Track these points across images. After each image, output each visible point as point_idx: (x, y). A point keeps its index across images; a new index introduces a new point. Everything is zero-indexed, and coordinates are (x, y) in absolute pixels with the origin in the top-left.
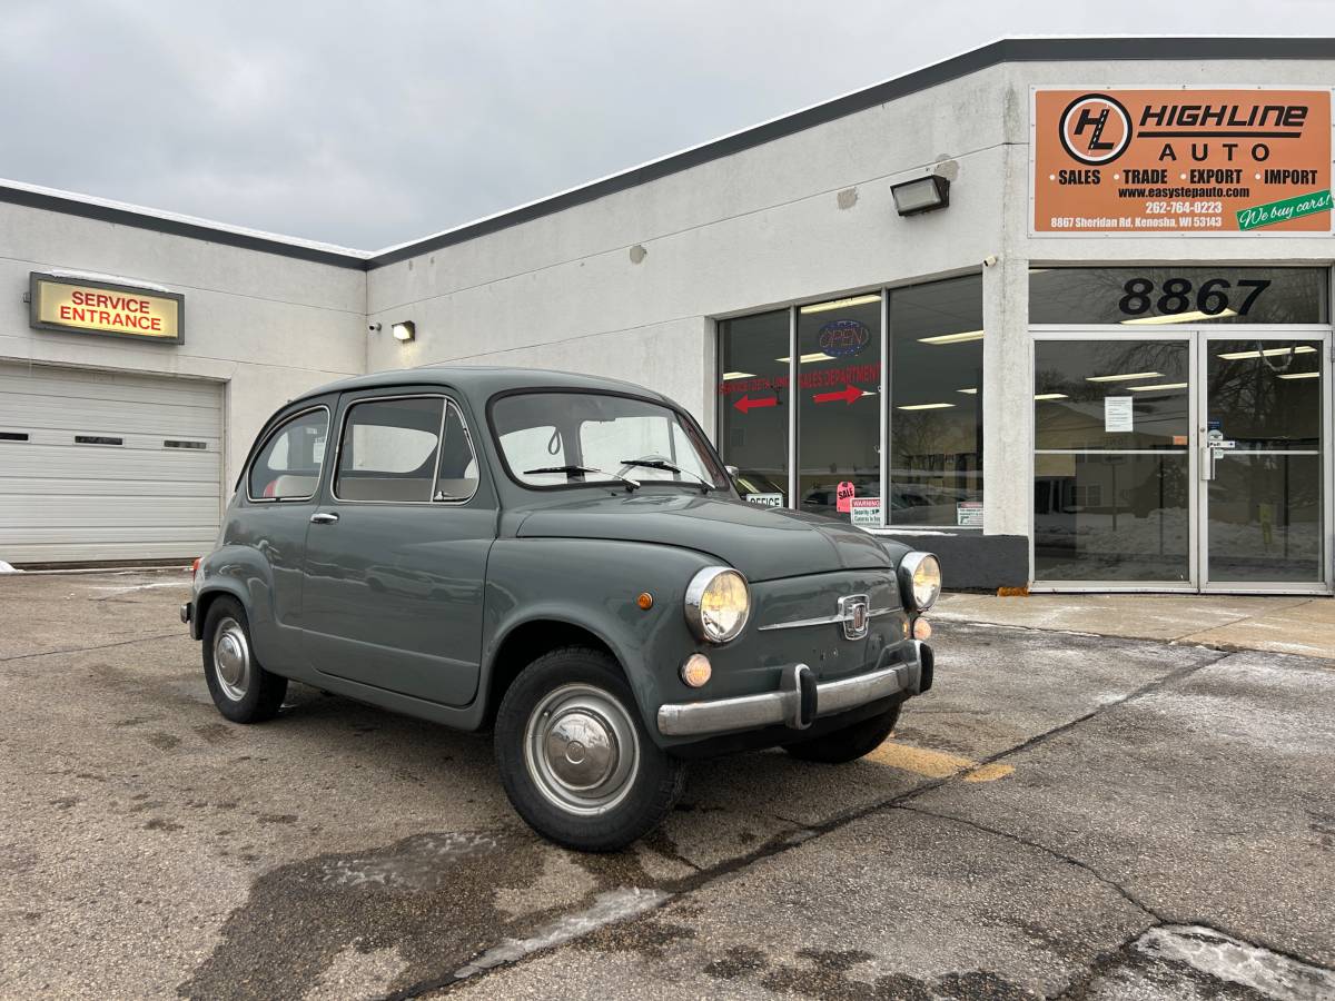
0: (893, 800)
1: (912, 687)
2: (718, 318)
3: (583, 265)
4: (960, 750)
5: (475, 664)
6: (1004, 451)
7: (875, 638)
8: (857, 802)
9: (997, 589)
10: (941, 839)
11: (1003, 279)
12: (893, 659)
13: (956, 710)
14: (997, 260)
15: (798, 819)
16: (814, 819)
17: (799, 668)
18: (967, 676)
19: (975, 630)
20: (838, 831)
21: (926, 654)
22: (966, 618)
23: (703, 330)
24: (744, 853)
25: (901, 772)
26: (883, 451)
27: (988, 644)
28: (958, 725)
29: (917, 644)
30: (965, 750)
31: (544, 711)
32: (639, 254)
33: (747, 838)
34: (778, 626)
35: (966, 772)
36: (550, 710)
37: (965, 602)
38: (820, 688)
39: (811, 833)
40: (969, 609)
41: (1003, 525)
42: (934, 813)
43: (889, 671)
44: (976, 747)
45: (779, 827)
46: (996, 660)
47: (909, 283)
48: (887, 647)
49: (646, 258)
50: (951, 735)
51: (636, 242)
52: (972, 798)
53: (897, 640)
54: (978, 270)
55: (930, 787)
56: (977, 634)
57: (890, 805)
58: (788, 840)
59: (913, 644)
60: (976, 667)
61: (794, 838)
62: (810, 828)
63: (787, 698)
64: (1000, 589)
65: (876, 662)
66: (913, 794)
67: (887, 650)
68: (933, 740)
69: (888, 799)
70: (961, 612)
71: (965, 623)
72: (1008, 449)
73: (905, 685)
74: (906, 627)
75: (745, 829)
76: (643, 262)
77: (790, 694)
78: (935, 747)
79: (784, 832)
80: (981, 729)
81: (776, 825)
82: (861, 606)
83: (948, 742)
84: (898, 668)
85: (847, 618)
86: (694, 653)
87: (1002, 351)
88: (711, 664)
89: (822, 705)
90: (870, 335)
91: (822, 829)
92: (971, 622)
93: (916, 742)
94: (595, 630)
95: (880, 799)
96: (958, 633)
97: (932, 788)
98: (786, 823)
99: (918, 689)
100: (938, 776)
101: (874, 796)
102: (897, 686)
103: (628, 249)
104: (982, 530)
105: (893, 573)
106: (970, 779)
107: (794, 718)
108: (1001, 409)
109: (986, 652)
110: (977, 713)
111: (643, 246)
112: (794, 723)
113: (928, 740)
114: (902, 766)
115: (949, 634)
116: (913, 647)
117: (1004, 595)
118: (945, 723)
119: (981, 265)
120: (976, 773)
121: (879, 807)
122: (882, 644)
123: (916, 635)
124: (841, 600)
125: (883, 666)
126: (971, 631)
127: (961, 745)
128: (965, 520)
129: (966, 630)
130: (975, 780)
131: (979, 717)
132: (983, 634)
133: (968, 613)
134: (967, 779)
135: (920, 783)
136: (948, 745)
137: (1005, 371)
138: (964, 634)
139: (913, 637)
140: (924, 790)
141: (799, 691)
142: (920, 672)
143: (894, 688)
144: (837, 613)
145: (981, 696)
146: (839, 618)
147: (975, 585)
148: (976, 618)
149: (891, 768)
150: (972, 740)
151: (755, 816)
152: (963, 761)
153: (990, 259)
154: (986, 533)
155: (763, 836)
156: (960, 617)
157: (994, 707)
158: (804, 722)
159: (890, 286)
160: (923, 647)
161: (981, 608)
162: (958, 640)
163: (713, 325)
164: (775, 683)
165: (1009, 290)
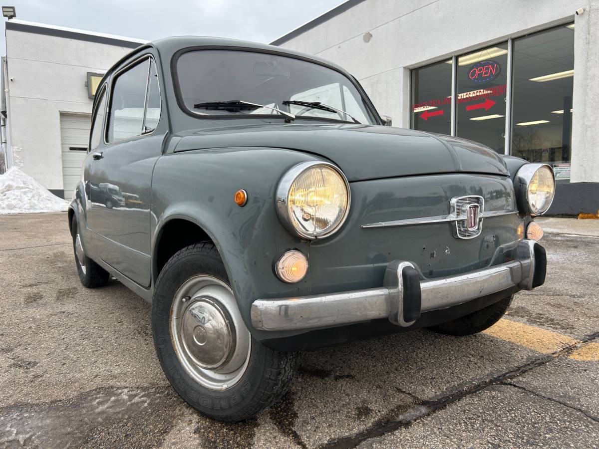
0: (504, 375)
1: (525, 282)
2: (411, 68)
3: (339, 47)
4: (563, 328)
5: (149, 256)
6: (586, 131)
7: (490, 238)
8: (472, 375)
9: (578, 215)
10: (551, 430)
11: (588, 22)
12: (507, 257)
13: (557, 294)
14: (584, 10)
15: (415, 392)
16: (430, 393)
17: (402, 266)
18: (563, 268)
19: (566, 238)
20: (450, 409)
21: (540, 253)
22: (559, 231)
23: (402, 75)
24: (355, 431)
25: (513, 347)
26: (507, 137)
27: (576, 247)
28: (559, 306)
29: (531, 244)
30: (567, 328)
31: (183, 297)
32: (368, 37)
33: (364, 412)
34: (383, 224)
35: (569, 349)
36: (187, 296)
37: (557, 222)
38: (424, 286)
39: (424, 410)
40: (561, 226)
41: (583, 176)
42: (543, 394)
43: (503, 268)
44: (576, 325)
45: (395, 401)
46: (583, 257)
47: (526, 33)
48: (501, 246)
49: (372, 39)
50: (554, 314)
51: (366, 31)
52: (580, 380)
53: (511, 241)
54: (571, 20)
55: (538, 363)
56: (567, 241)
57: (500, 381)
58: (401, 417)
59: (527, 244)
60: (569, 262)
61: (407, 415)
62: (424, 403)
63: (390, 295)
64: (580, 215)
65: (491, 259)
66: (522, 370)
67: (502, 249)
68: (539, 318)
69: (500, 374)
70: (555, 228)
71: (558, 234)
72: (589, 129)
73: (518, 280)
74: (520, 230)
75: (364, 401)
76: (370, 41)
77: (392, 291)
78: (542, 324)
79: (399, 407)
80: (578, 310)
81: (394, 397)
82: (475, 207)
83: (552, 320)
84: (511, 265)
85: (461, 218)
86: (290, 250)
87: (587, 67)
88: (308, 260)
89: (426, 303)
90: (500, 69)
91: (436, 405)
92: (563, 234)
93: (525, 319)
94: (204, 227)
95: (491, 374)
96: (554, 240)
97: (540, 364)
98: (403, 396)
99: (531, 283)
100: (545, 352)
101: (486, 371)
102: (510, 282)
103: (362, 36)
104: (569, 180)
105: (510, 181)
106: (574, 357)
107: (396, 315)
108: (585, 105)
109: (574, 252)
110: (574, 296)
111: (370, 32)
112: (396, 320)
113: (535, 318)
114: (513, 340)
115: (547, 241)
116: (527, 247)
117: (582, 218)
118: (548, 304)
119: (574, 16)
120: (579, 351)
121: (491, 382)
122: (497, 243)
123: (529, 236)
124: (454, 201)
125: (497, 263)
126: (563, 239)
127: (564, 323)
128: (558, 175)
129: (559, 238)
130: (579, 358)
131: (576, 300)
132: (572, 241)
133: (560, 228)
134: (571, 357)
135: (529, 358)
136: (552, 323)
137: (589, 81)
138: (558, 241)
139: (526, 237)
140: (532, 366)
141: (401, 287)
142: (533, 269)
143: (507, 283)
144: (449, 213)
145: (576, 283)
146: (452, 217)
147: (563, 213)
148: (566, 231)
149: (503, 342)
150: (572, 319)
151: (378, 387)
152: (568, 339)
153: (580, 11)
154: (572, 181)
155: (379, 410)
156: (555, 231)
157: (588, 292)
158: (407, 319)
159: (513, 37)
160: (537, 247)
161: (568, 226)
162: (555, 245)
163: (408, 73)
164: (380, 279)
165: (592, 29)
